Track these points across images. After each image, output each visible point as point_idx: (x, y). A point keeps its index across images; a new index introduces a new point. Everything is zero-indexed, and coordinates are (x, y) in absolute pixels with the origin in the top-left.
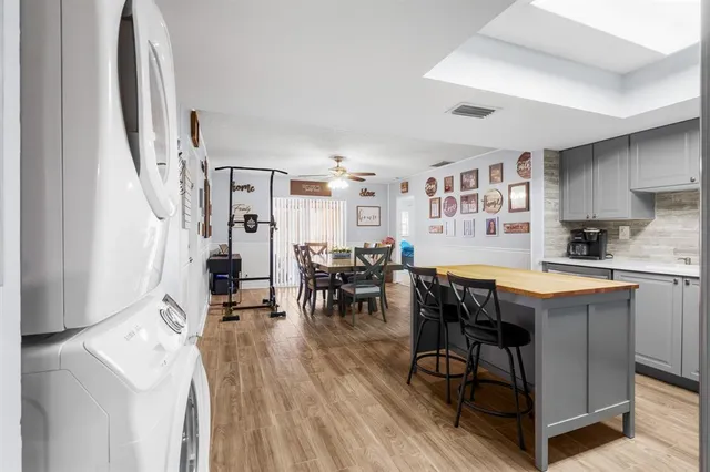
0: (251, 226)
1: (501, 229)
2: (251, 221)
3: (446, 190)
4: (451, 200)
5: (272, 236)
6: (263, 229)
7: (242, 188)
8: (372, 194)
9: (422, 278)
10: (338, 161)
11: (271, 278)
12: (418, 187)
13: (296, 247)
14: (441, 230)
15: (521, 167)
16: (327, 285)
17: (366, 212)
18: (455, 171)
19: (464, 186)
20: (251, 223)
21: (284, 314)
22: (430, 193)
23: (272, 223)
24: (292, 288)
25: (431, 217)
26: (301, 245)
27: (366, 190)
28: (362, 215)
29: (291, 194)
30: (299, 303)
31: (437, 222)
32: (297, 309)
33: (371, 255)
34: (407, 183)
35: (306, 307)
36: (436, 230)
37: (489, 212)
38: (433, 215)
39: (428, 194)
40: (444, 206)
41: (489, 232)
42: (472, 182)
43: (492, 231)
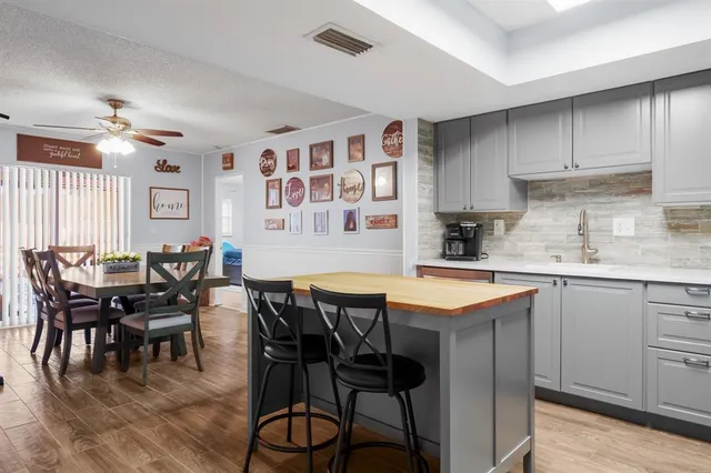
1: (362, 223)
3: (289, 169)
4: (296, 183)
8: (176, 169)
9: (268, 296)
10: (115, 107)
12: (250, 161)
13: (28, 254)
14: (282, 226)
15: (388, 142)
16: (93, 318)
17: (163, 198)
18: (302, 141)
19: (314, 164)
22: (267, 171)
24: (20, 329)
25: (268, 207)
26: (40, 250)
27: (165, 161)
28: (159, 201)
29: (20, 158)
30: (34, 357)
31: (277, 214)
32: (31, 368)
33: (176, 264)
34: (232, 155)
35: (50, 361)
36: (275, 225)
37: (348, 200)
38: (270, 204)
39: (263, 172)
40: (287, 191)
41: (347, 228)
42: (326, 159)
43: (351, 226)
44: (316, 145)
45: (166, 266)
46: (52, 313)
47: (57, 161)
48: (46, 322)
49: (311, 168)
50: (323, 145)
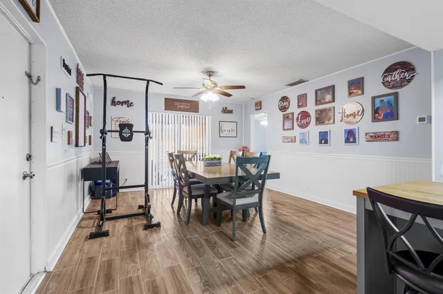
0: (127, 135)
2: (126, 130)
3: (299, 106)
5: (147, 145)
6: (139, 138)
7: (122, 103)
8: (231, 112)
10: (210, 76)
11: (146, 186)
12: (272, 105)
13: (171, 155)
14: (293, 140)
15: (389, 79)
16: (201, 193)
17: (226, 126)
18: (309, 90)
19: (318, 102)
20: (126, 132)
21: (158, 225)
22: (283, 109)
23: (147, 132)
24: (166, 189)
25: (284, 129)
26: (176, 153)
27: (226, 108)
28: (223, 128)
29: (165, 109)
30: (172, 207)
31: (290, 134)
32: (172, 216)
33: (254, 165)
34: (261, 102)
35: (180, 213)
36: (289, 140)
37: (347, 123)
38: (285, 128)
39: (280, 110)
40: (297, 119)
41: (347, 141)
42: (329, 97)
43: (351, 140)
44: (319, 90)
45: (248, 166)
46: (181, 188)
47: (180, 110)
48: (178, 191)
49: (316, 104)
50: (326, 89)
